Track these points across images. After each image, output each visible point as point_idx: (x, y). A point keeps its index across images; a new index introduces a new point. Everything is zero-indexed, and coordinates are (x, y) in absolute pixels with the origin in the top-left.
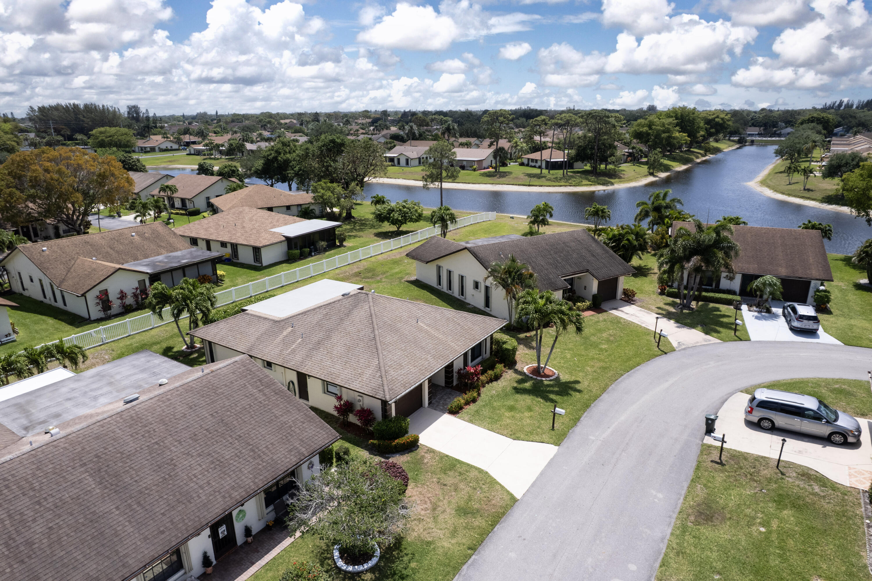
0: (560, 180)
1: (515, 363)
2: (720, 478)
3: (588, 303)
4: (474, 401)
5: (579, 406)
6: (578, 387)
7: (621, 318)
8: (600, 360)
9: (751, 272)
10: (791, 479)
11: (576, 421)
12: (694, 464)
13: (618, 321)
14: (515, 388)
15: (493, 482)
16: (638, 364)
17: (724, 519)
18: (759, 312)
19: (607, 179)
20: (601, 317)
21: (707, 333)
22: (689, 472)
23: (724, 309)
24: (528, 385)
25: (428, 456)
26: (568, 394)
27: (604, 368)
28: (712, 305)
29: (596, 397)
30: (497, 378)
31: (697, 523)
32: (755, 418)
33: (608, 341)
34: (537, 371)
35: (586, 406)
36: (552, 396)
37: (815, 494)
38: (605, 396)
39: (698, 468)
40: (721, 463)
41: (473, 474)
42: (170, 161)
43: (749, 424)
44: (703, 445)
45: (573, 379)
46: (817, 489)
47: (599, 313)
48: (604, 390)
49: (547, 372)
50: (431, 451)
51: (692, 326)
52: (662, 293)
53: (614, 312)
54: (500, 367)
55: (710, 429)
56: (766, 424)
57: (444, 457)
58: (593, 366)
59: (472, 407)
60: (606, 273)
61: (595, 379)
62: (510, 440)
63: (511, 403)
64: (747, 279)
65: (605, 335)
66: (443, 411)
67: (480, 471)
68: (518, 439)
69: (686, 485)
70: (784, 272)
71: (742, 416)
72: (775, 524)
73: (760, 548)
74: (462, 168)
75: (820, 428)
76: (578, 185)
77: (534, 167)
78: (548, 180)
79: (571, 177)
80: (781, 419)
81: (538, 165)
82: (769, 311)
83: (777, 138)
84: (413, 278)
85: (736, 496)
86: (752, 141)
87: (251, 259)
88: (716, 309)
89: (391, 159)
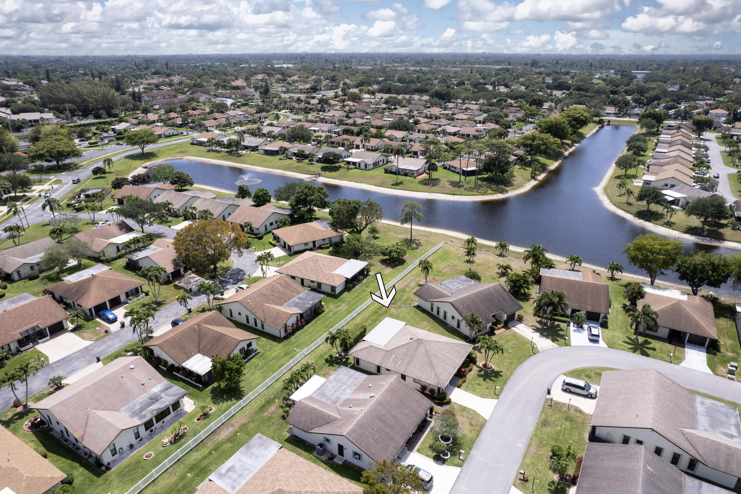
0: (473, 189)
1: (476, 362)
2: (550, 411)
3: (502, 325)
4: (465, 381)
5: (503, 382)
6: (501, 374)
7: (517, 333)
8: (510, 359)
9: (576, 308)
10: (572, 411)
11: (502, 389)
12: (542, 406)
13: (515, 335)
14: (478, 375)
15: (478, 415)
16: (524, 360)
17: (549, 425)
18: (577, 328)
19: (504, 187)
20: (508, 332)
21: (553, 341)
22: (541, 410)
23: (563, 325)
24: (482, 373)
25: (455, 405)
26: (498, 377)
27: (511, 363)
28: (556, 323)
29: (509, 378)
30: (471, 370)
31: (541, 427)
32: (565, 388)
33: (512, 348)
34: (485, 365)
35: (505, 382)
36: (493, 378)
37: (577, 416)
38: (512, 377)
39: (543, 408)
40: (551, 406)
41: (472, 412)
42: (181, 152)
43: (563, 390)
44: (546, 399)
45: (498, 370)
46: (578, 414)
47: (507, 329)
48: (511, 374)
49: (489, 367)
50: (455, 403)
51: (547, 337)
52: (535, 315)
53: (513, 328)
54: (471, 364)
55: (549, 393)
56: (568, 390)
57: (460, 406)
58: (506, 362)
59: (464, 385)
60: (510, 311)
61: (508, 369)
62: (480, 398)
63: (478, 382)
64: (574, 311)
65: (510, 344)
66: (455, 386)
67: (474, 411)
68: (483, 397)
69: (539, 414)
70: (590, 309)
71: (560, 387)
72: (563, 427)
73: (558, 433)
74: (406, 175)
75: (584, 392)
76: (485, 194)
77: (454, 172)
78: (465, 189)
79: (481, 186)
80: (572, 389)
81: (456, 171)
82: (582, 327)
83: (627, 119)
84: (416, 304)
85: (554, 418)
86: (609, 121)
87: (329, 290)
88: (559, 326)
89: (354, 164)
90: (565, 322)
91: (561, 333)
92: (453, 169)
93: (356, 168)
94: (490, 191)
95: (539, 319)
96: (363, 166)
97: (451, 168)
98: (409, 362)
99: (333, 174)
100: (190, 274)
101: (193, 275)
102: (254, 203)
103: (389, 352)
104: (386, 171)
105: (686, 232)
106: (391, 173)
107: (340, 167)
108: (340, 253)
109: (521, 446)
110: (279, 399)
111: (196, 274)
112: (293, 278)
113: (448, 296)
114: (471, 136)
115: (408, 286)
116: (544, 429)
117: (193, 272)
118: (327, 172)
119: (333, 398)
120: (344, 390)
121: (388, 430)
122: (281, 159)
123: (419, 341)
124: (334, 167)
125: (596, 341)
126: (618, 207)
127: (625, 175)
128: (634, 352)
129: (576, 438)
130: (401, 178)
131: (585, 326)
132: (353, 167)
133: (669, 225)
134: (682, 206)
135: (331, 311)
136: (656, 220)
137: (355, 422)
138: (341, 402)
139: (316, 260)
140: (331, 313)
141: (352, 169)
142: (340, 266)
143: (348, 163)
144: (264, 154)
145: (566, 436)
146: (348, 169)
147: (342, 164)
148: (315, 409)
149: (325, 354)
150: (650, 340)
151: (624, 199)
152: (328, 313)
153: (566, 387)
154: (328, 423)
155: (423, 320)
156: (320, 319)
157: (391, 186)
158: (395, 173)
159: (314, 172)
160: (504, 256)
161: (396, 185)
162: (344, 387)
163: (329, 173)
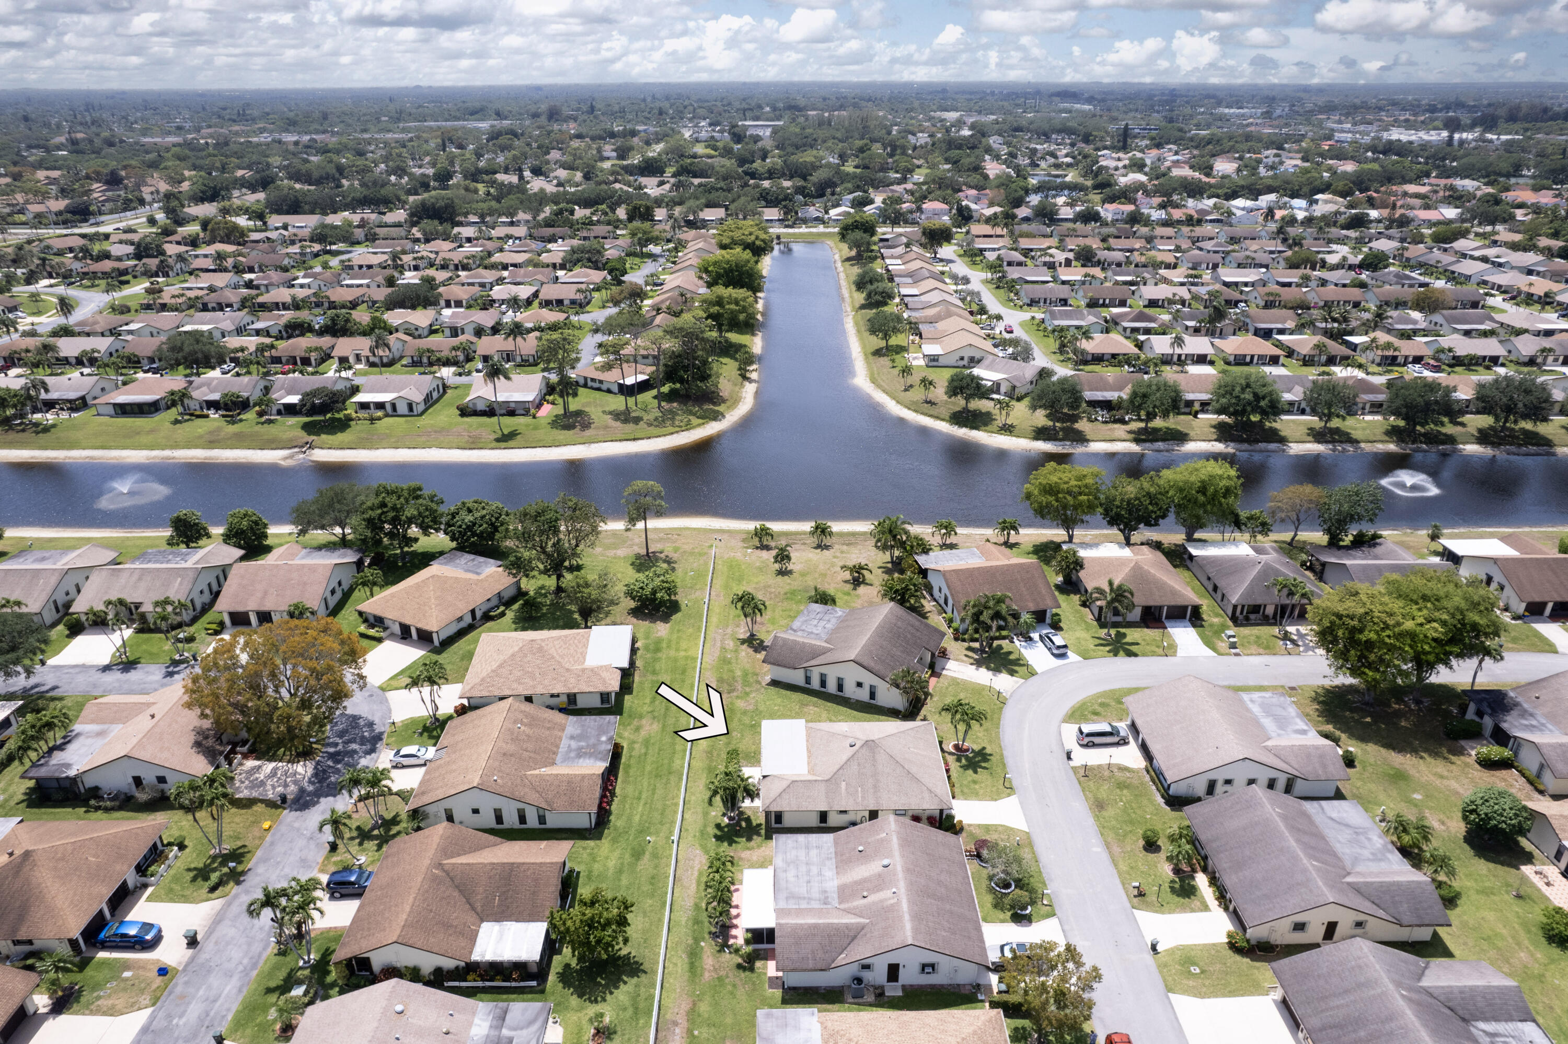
0: (663, 421)
2: (1091, 783)
3: (929, 672)
4: (954, 785)
5: (1000, 765)
6: (988, 752)
7: (956, 678)
10: (1117, 773)
12: (1077, 782)
13: (956, 681)
15: (1012, 829)
16: (999, 720)
17: (1106, 805)
18: (1026, 642)
19: (712, 407)
20: (943, 680)
21: (1012, 675)
22: (1078, 787)
23: (1005, 644)
25: (974, 828)
26: (988, 760)
28: (995, 643)
29: (1002, 754)
31: (1099, 811)
32: (1085, 742)
34: (958, 748)
35: (1003, 764)
36: (983, 765)
37: (1128, 778)
38: (1005, 752)
39: (1080, 783)
40: (1087, 776)
41: (1000, 828)
43: (1082, 746)
45: (980, 748)
46: (1128, 774)
47: (939, 677)
48: (1000, 746)
49: (966, 748)
50: (972, 825)
51: (999, 670)
52: (956, 639)
53: (946, 672)
55: (1069, 758)
56: (1091, 744)
57: (977, 826)
61: (990, 741)
62: (994, 803)
67: (1001, 826)
68: (996, 800)
69: (1082, 794)
70: (1032, 606)
72: (1124, 800)
73: (1125, 810)
74: (512, 413)
75: (1115, 739)
76: (688, 427)
77: (599, 389)
78: (650, 425)
79: (673, 413)
80: (1097, 740)
81: (604, 387)
82: (1031, 639)
83: (803, 230)
84: (768, 679)
85: (1104, 791)
86: (778, 237)
87: (596, 703)
88: (1000, 647)
89: (380, 406)
90: (1004, 638)
91: (1012, 657)
92: (596, 385)
93: (387, 415)
94: (695, 421)
95: (966, 644)
96: (402, 408)
97: (590, 383)
98: (875, 787)
99: (340, 437)
100: (241, 764)
101: (250, 763)
102: (241, 552)
103: (832, 781)
104: (465, 412)
105: (1036, 438)
106: (475, 413)
107: (349, 419)
108: (537, 619)
109: (1098, 849)
110: (703, 939)
111: (258, 758)
112: (529, 699)
113: (830, 650)
114: (566, 302)
115: (723, 649)
116: (1104, 813)
117: (245, 756)
118: (323, 436)
119: (815, 894)
120: (820, 874)
121: (948, 907)
122: (176, 422)
123: (870, 745)
124: (333, 420)
125: (1062, 656)
126: (916, 411)
127: (887, 347)
128: (1116, 655)
129: (1150, 809)
130: (509, 423)
131: (1035, 636)
132: (380, 413)
133: (1007, 429)
134: (1006, 394)
135: (634, 742)
136: (986, 425)
137: (907, 917)
138: (835, 896)
139: (540, 649)
140: (637, 746)
141: (379, 419)
142: (586, 646)
143: (364, 406)
144: (117, 415)
145: (1139, 812)
146: (372, 420)
147: (350, 411)
148: (816, 926)
149: (705, 826)
150: (1122, 630)
151: (918, 394)
152: (631, 749)
153: (1087, 740)
154: (854, 938)
155: (803, 705)
156: (628, 766)
157: (495, 444)
158: (483, 413)
159: (291, 440)
160: (827, 547)
161: (506, 439)
162: (815, 870)
163: (330, 437)
